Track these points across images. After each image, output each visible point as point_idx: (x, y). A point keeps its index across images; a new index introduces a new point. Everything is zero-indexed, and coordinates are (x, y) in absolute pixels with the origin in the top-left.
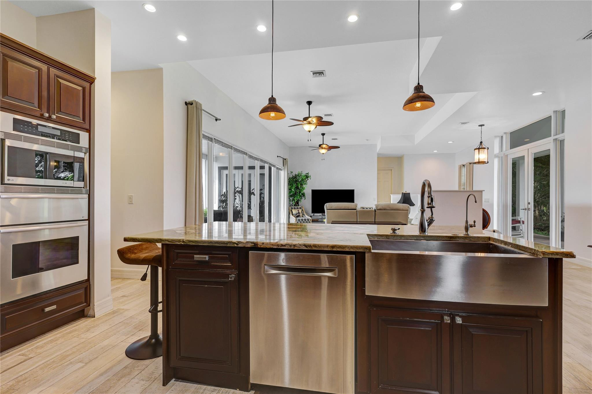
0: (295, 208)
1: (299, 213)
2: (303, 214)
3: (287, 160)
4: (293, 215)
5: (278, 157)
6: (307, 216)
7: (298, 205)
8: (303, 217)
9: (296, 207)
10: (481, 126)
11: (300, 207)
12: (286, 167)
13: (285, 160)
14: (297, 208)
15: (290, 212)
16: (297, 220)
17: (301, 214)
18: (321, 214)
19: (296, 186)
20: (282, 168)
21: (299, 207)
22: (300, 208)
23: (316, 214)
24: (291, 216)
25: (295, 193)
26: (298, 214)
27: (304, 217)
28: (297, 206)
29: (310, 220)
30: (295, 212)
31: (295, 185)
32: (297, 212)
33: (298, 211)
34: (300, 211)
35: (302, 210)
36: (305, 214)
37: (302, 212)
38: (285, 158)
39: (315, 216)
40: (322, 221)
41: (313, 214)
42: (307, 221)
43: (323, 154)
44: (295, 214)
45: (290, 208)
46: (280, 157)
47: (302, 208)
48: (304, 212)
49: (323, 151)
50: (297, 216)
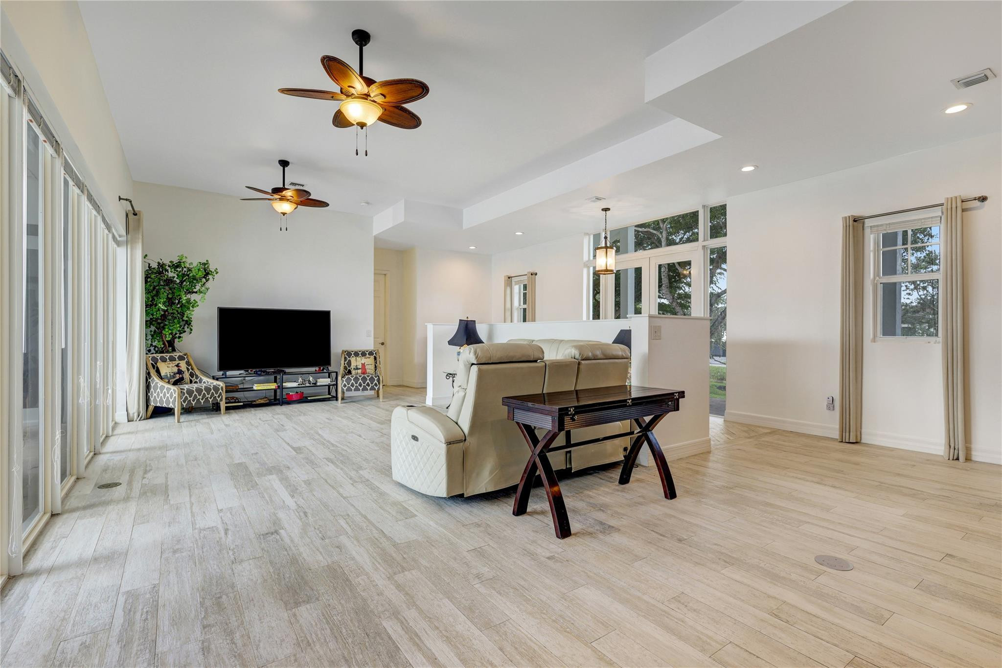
0: (164, 360)
1: (180, 372)
2: (192, 375)
4: (161, 378)
5: (120, 199)
6: (205, 379)
7: (174, 350)
8: (191, 382)
9: (167, 356)
10: (606, 211)
11: (178, 354)
14: (172, 359)
15: (151, 371)
16: (185, 391)
17: (187, 376)
18: (242, 372)
19: (168, 296)
20: (121, 239)
21: (176, 355)
22: (181, 358)
23: (229, 373)
24: (155, 380)
25: (162, 316)
26: (178, 376)
27: (196, 382)
28: (168, 352)
29: (222, 388)
30: (166, 369)
32: (175, 370)
33: (177, 366)
34: (183, 365)
35: (188, 363)
36: (198, 373)
37: (188, 370)
39: (227, 376)
40: (251, 390)
41: (221, 373)
42: (213, 392)
43: (284, 214)
44: (169, 376)
45: (150, 359)
46: (128, 202)
47: (185, 357)
48: (192, 369)
49: (286, 207)
50: (175, 381)
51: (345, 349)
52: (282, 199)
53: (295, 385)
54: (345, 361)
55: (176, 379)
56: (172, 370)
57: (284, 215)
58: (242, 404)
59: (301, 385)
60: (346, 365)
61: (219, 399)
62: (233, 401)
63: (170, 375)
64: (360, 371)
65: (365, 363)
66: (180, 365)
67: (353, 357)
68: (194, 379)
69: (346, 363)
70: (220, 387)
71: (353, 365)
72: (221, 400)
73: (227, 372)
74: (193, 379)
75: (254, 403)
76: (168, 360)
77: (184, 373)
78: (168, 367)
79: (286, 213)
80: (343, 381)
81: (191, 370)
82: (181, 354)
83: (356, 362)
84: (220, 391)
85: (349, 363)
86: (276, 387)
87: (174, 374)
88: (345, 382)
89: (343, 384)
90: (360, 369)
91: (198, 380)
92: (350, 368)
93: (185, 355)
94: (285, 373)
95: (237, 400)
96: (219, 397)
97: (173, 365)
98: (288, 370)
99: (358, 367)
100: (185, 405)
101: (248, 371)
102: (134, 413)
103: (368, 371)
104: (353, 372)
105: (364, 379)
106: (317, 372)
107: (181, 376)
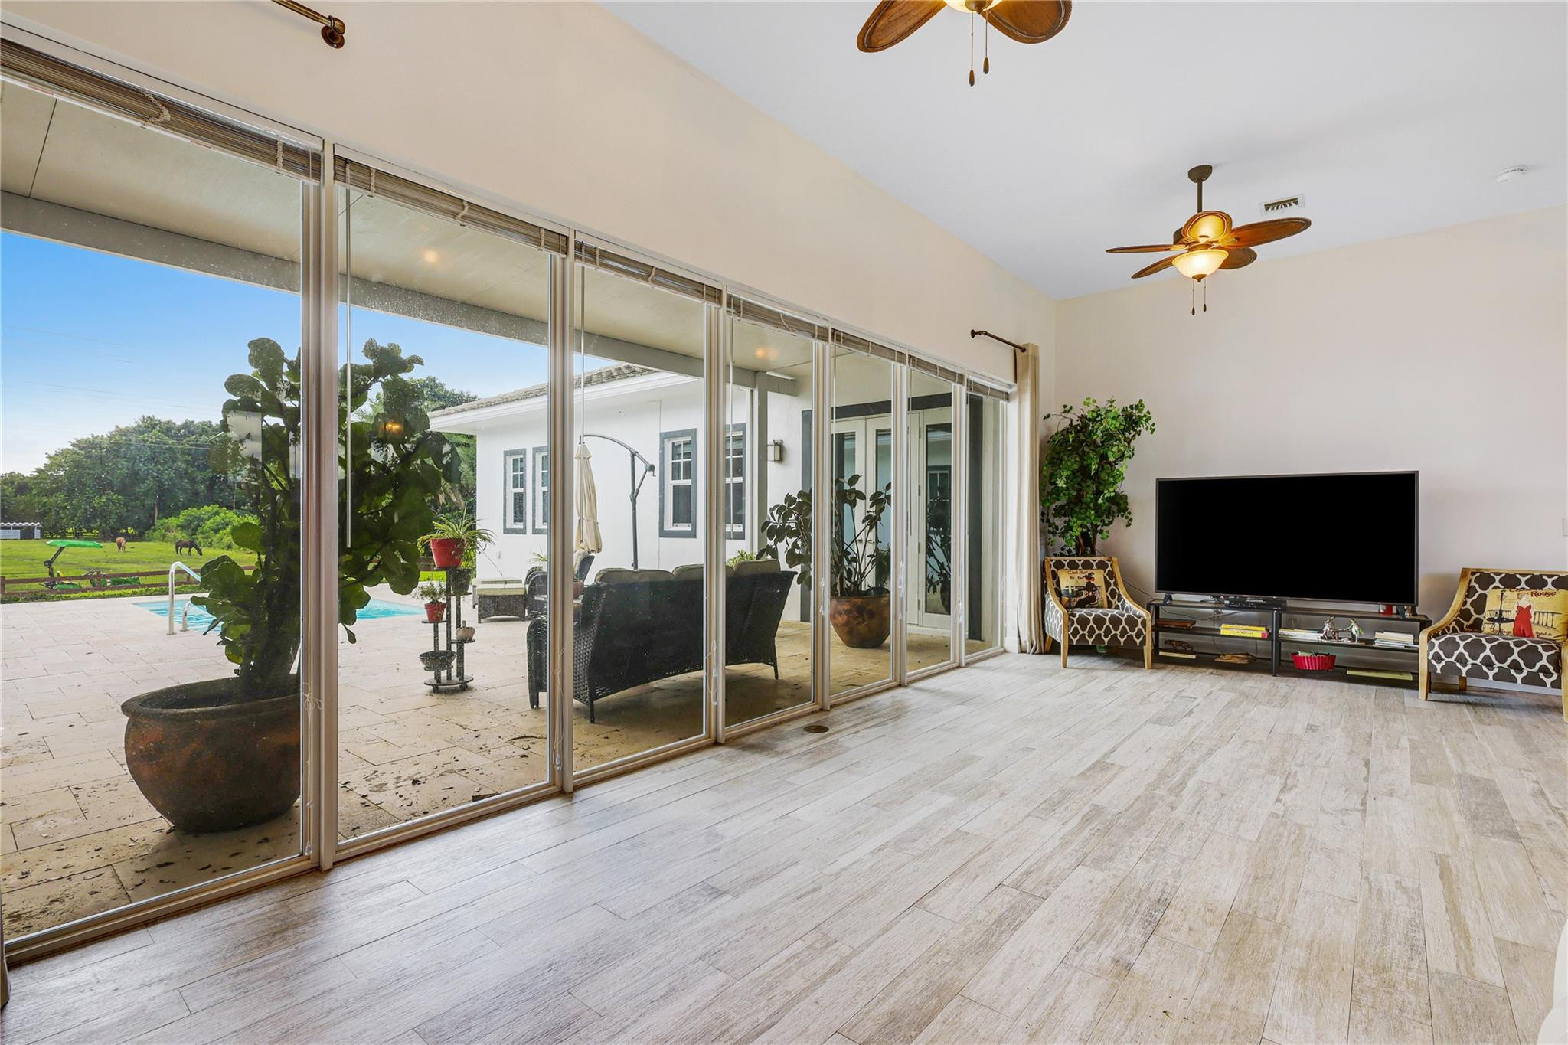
0: (1073, 566)
1: (1090, 587)
2: (1113, 594)
3: (1029, 351)
4: (1059, 593)
5: (973, 334)
6: (1129, 604)
7: (1094, 552)
8: (1110, 605)
9: (1080, 560)
11: (1099, 558)
12: (1029, 381)
13: (1023, 350)
14: (1087, 565)
15: (1045, 579)
16: (1075, 619)
17: (1102, 594)
18: (1208, 597)
19: (1076, 466)
20: (1009, 391)
21: (1095, 559)
22: (1102, 565)
23: (1177, 597)
24: (1049, 597)
27: (1117, 607)
28: (1084, 554)
29: (1144, 623)
30: (1070, 580)
31: (1071, 463)
32: (1083, 583)
35: (1111, 574)
36: (1122, 591)
37: (1108, 585)
38: (1020, 343)
39: (1173, 603)
40: (1214, 633)
41: (1162, 595)
43: (1199, 278)
44: (1070, 591)
45: (1052, 563)
46: (982, 335)
47: (1109, 563)
48: (1116, 585)
50: (1080, 601)
52: (1193, 247)
53: (1313, 636)
54: (1467, 596)
55: (1082, 597)
56: (1077, 582)
57: (1199, 281)
58: (1194, 657)
59: (1329, 638)
60: (1468, 606)
61: (1138, 641)
62: (1181, 648)
63: (1072, 590)
64: (1508, 627)
65: (1530, 607)
66: (1093, 576)
67: (1496, 587)
68: (1114, 601)
69: (1469, 601)
71: (1492, 605)
72: (1143, 643)
73: (1173, 595)
74: (1113, 601)
75: (1218, 660)
76: (1080, 567)
77: (1097, 589)
78: (1071, 577)
79: (1203, 276)
80: (1432, 646)
81: (1113, 587)
82: (1103, 559)
84: (1140, 626)
85: (1480, 605)
86: (1263, 634)
87: (1080, 590)
88: (1436, 649)
89: (1432, 653)
90: (1508, 621)
91: (1119, 604)
92: (1478, 616)
93: (1109, 561)
94: (1285, 609)
95: (1188, 649)
97: (1081, 576)
98: (1291, 603)
99: (1505, 615)
100: (1075, 640)
101: (1218, 597)
103: (1535, 629)
104: (1487, 628)
105: (1530, 655)
106: (1381, 616)
107: (1091, 594)
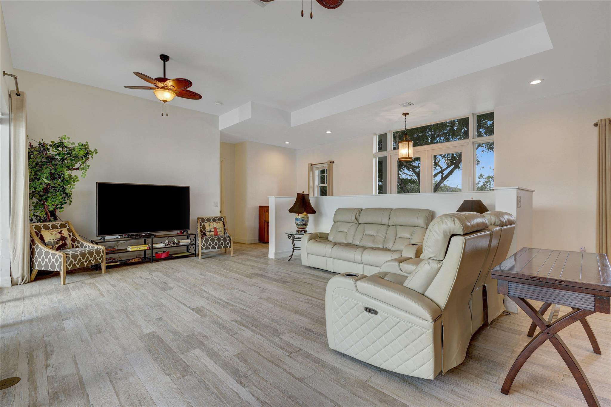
0: (47, 228)
1: (63, 238)
2: (73, 240)
4: (45, 244)
5: (4, 74)
6: (86, 244)
7: (56, 219)
8: (73, 247)
9: (49, 224)
10: (406, 115)
11: (60, 223)
12: (22, 117)
14: (54, 227)
15: (35, 238)
16: (70, 256)
17: (69, 242)
18: (117, 236)
21: (58, 223)
22: (63, 226)
23: (107, 238)
24: (40, 247)
25: (44, 189)
26: (61, 242)
27: (77, 247)
28: (50, 221)
29: (103, 252)
30: (50, 236)
32: (59, 236)
33: (60, 233)
34: (65, 233)
35: (69, 230)
36: (79, 239)
37: (70, 236)
39: (106, 240)
40: (125, 251)
41: (100, 238)
42: (95, 255)
43: (165, 101)
44: (52, 242)
45: (33, 227)
46: (13, 78)
47: (67, 225)
48: (74, 235)
49: (167, 95)
50: (58, 246)
51: (200, 216)
52: (165, 88)
53: (162, 245)
54: (200, 226)
55: (59, 244)
56: (55, 236)
57: (165, 103)
58: (119, 263)
59: (167, 245)
60: (201, 228)
61: (100, 261)
62: (111, 261)
63: (54, 241)
64: (213, 233)
65: (216, 227)
66: (62, 232)
67: (206, 222)
68: (76, 244)
69: (201, 227)
70: (101, 251)
71: (207, 228)
72: (102, 262)
73: (105, 237)
74: (74, 244)
75: (129, 262)
76: (51, 228)
77: (66, 239)
78: (51, 234)
79: (167, 101)
80: (202, 242)
81: (72, 237)
82: (62, 223)
83: (210, 226)
84: (102, 254)
85: (204, 227)
86: (147, 248)
87: (58, 240)
88: (204, 242)
89: (203, 244)
90: (212, 231)
91: (79, 245)
92: (205, 231)
93: (67, 223)
94: (155, 236)
95: (114, 260)
96: (100, 259)
97: (56, 232)
98: (157, 234)
99: (211, 230)
100: (70, 268)
101: (122, 235)
102: (18, 278)
103: (219, 233)
104: (208, 234)
105: (219, 240)
106: (179, 235)
107: (64, 242)
